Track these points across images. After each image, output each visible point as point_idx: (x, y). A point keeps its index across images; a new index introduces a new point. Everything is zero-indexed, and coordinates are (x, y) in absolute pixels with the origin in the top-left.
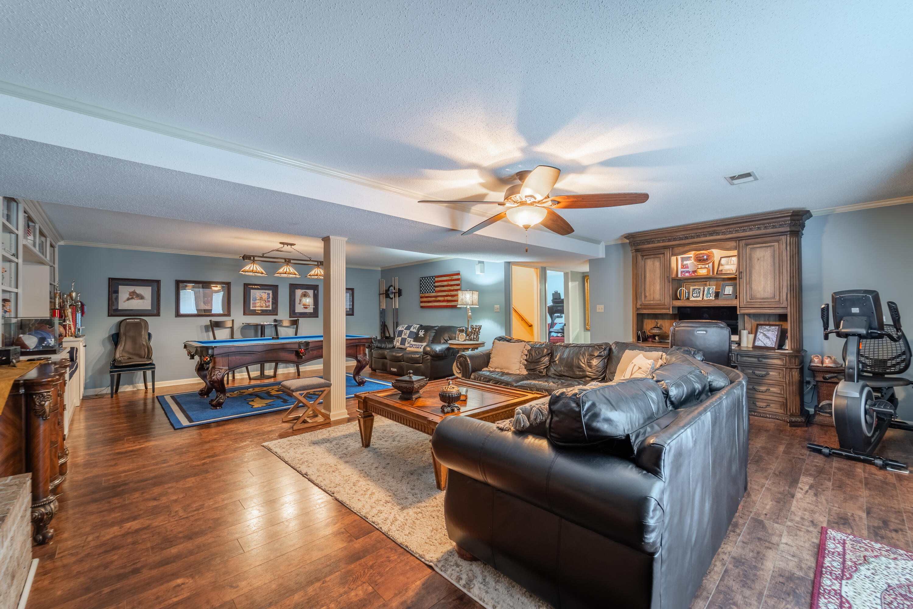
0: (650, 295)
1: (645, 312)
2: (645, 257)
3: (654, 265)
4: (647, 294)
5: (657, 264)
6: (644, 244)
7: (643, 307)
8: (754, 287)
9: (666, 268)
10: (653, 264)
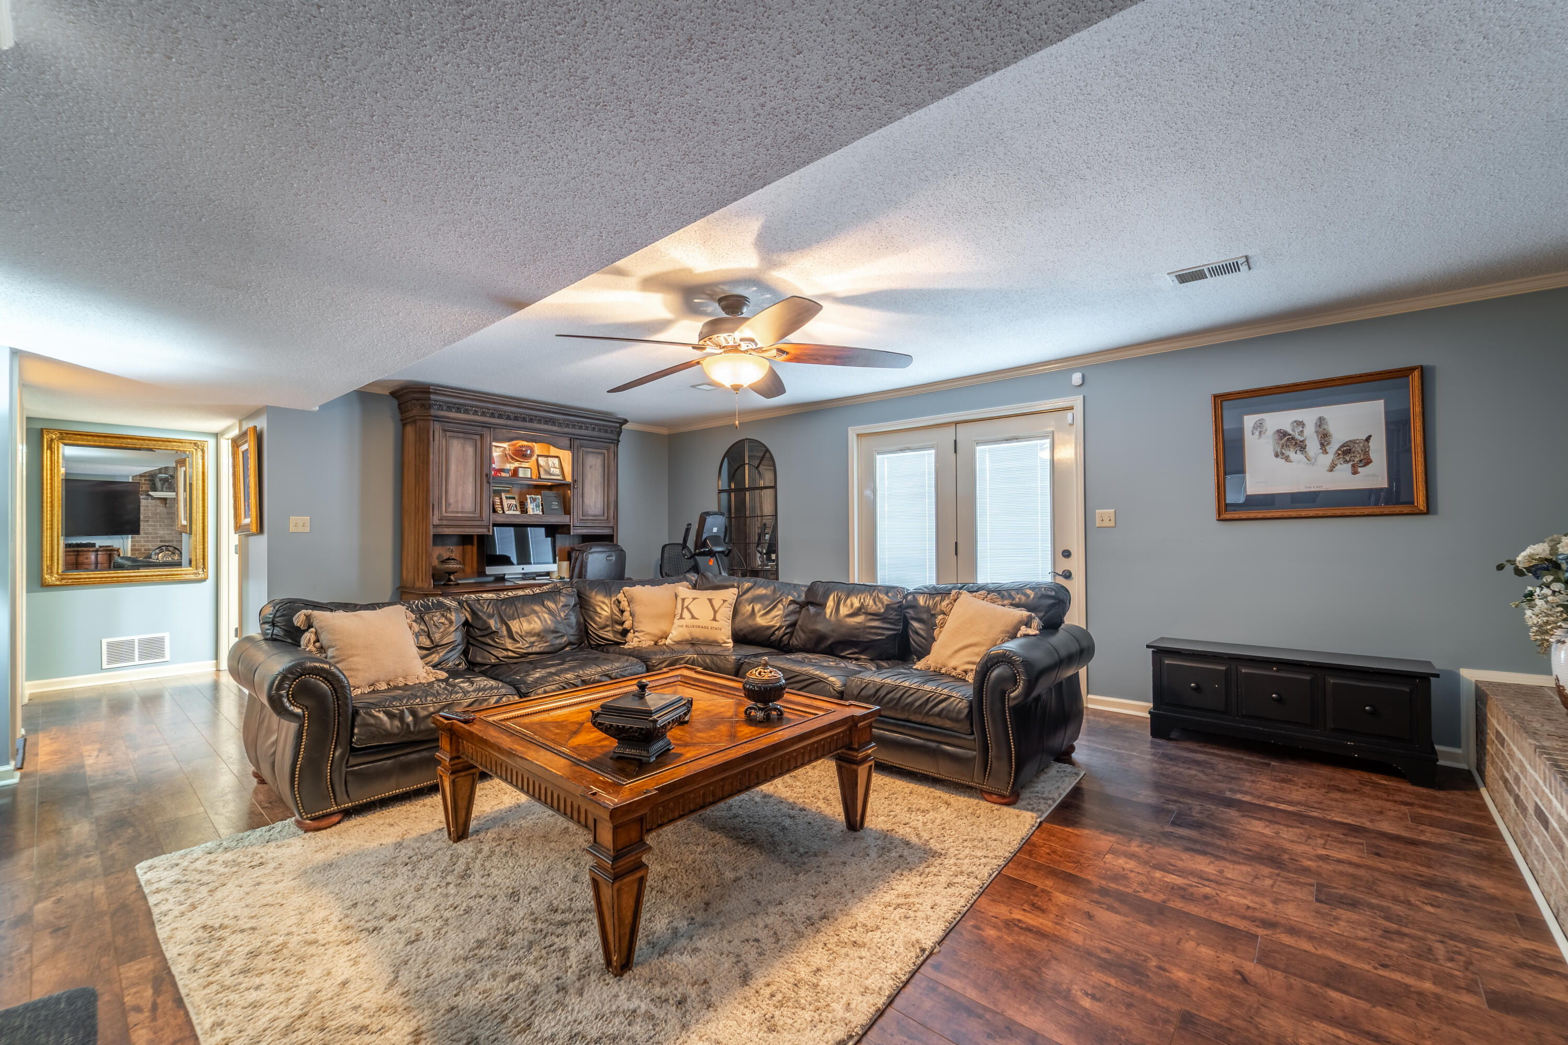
0: (457, 502)
1: (447, 531)
2: (448, 434)
3: (464, 451)
4: (452, 501)
5: (470, 450)
6: (451, 411)
7: (445, 523)
8: (587, 501)
9: (484, 458)
10: (463, 448)
